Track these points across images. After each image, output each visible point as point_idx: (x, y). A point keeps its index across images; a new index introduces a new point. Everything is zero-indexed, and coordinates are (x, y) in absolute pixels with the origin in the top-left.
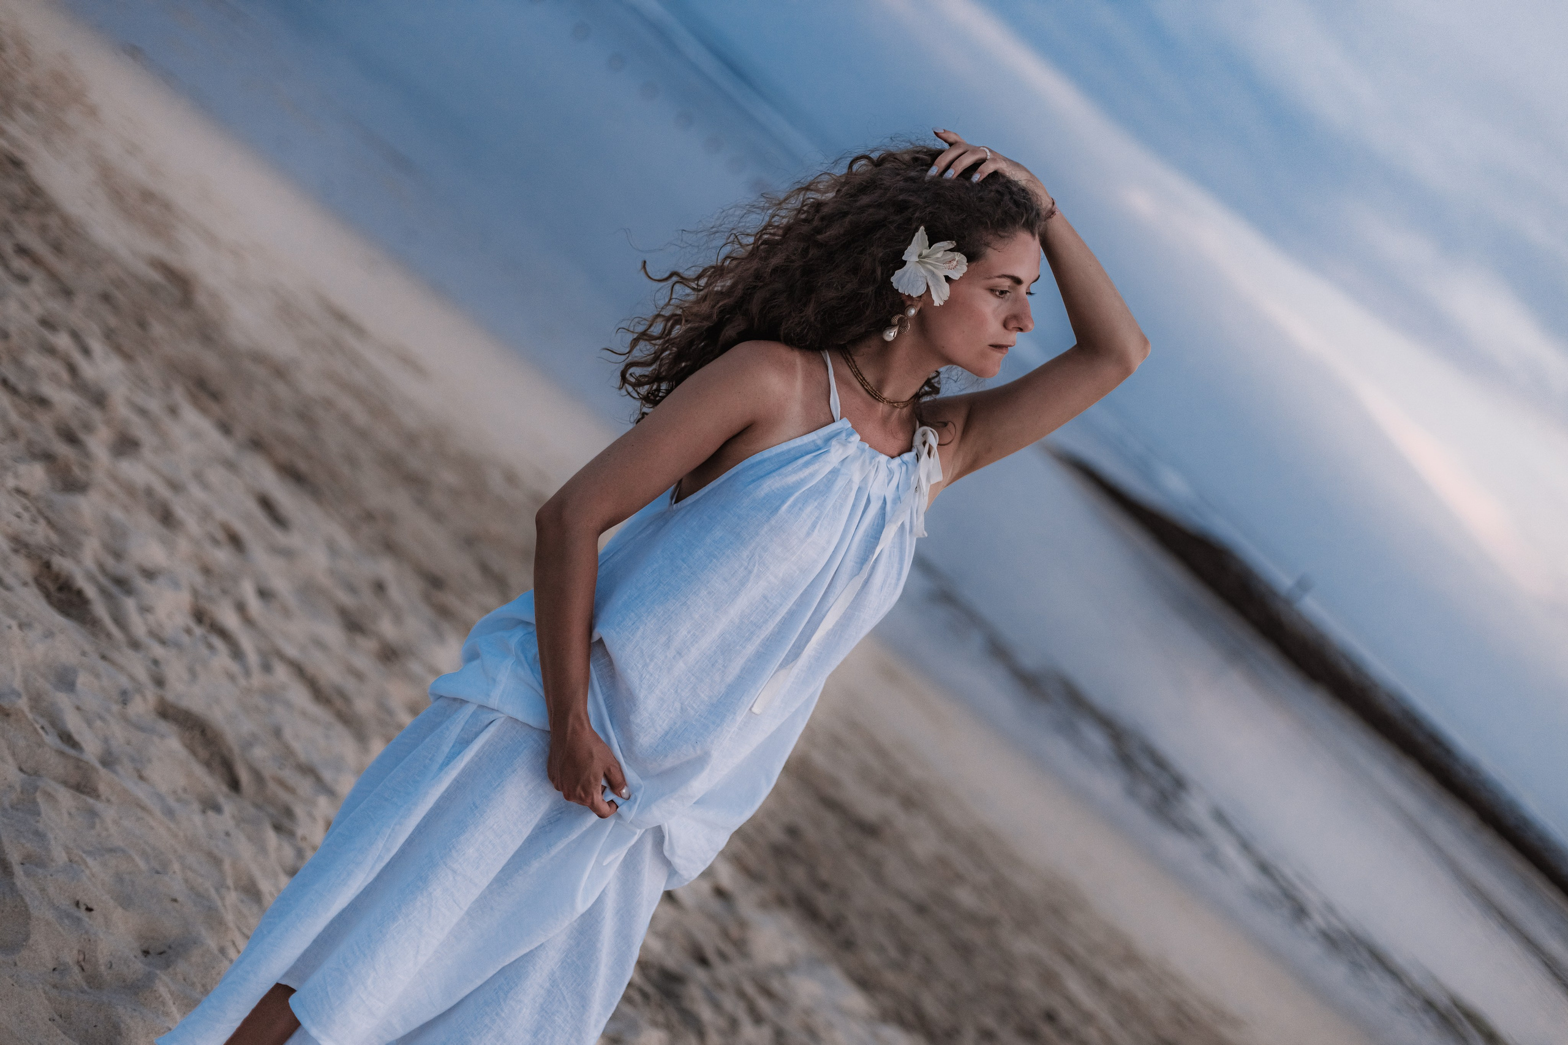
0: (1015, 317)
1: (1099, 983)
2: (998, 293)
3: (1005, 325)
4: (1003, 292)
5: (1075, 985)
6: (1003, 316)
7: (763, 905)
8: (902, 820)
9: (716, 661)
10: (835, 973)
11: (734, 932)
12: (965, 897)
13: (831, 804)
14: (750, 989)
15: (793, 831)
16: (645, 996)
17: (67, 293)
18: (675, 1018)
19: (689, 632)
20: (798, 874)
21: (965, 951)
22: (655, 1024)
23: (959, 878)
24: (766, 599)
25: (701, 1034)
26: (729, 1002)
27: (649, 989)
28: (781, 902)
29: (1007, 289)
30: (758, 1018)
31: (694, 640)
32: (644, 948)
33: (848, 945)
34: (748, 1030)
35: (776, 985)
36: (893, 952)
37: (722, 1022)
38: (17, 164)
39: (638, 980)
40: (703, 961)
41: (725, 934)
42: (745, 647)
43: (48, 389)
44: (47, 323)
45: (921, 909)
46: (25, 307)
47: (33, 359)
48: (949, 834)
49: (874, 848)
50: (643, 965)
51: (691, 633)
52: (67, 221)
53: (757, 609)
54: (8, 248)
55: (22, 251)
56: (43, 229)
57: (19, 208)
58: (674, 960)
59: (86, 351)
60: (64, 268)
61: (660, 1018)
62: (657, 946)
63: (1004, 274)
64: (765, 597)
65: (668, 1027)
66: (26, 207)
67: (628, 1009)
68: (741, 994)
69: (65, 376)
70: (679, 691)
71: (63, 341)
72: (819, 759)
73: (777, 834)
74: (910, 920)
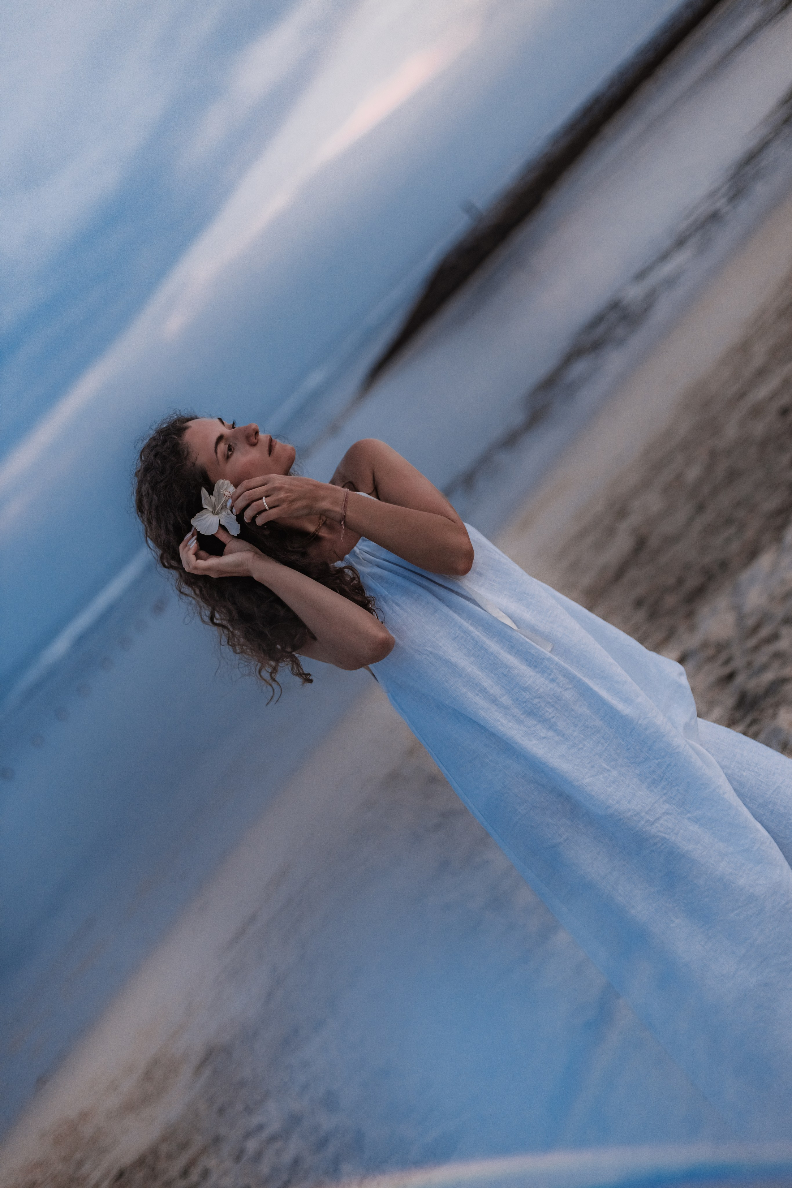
0: (247, 438)
1: (762, 373)
2: (230, 453)
3: (254, 445)
4: (230, 448)
5: (762, 392)
6: (248, 447)
7: (692, 628)
8: (634, 519)
9: (503, 673)
10: (745, 576)
11: (710, 651)
12: (693, 473)
13: (620, 573)
14: (752, 642)
15: (639, 603)
16: (754, 722)
17: (217, 1140)
18: (770, 700)
19: (477, 695)
20: (670, 601)
21: (733, 475)
22: (774, 716)
23: (679, 477)
24: (456, 638)
25: (784, 681)
26: (762, 658)
27: (749, 719)
28: (690, 615)
29: (227, 446)
30: (775, 637)
31: (484, 691)
32: (718, 721)
33: (724, 565)
34: (782, 644)
35: (750, 622)
36: (732, 530)
37: (776, 665)
38: (121, 1174)
39: (741, 727)
40: (730, 677)
41: (711, 659)
42: (492, 653)
43: (287, 1158)
44: (238, 1157)
45: (701, 508)
46: (226, 1173)
47: (265, 1168)
48: (646, 484)
49: (654, 542)
50: (731, 723)
51: (478, 693)
52: (164, 1139)
53: (463, 645)
54: (184, 1183)
55: (185, 1173)
56: (170, 1157)
57: (153, 1174)
58: (729, 699)
59: (261, 1127)
60: (198, 1141)
61: (770, 712)
62: (717, 712)
63: (214, 450)
64: (454, 639)
65: (777, 705)
66: (153, 1169)
67: (763, 736)
68: (756, 648)
69: (278, 1145)
70: (525, 700)
71: (252, 1145)
72: (587, 580)
73: (641, 615)
74: (707, 517)
